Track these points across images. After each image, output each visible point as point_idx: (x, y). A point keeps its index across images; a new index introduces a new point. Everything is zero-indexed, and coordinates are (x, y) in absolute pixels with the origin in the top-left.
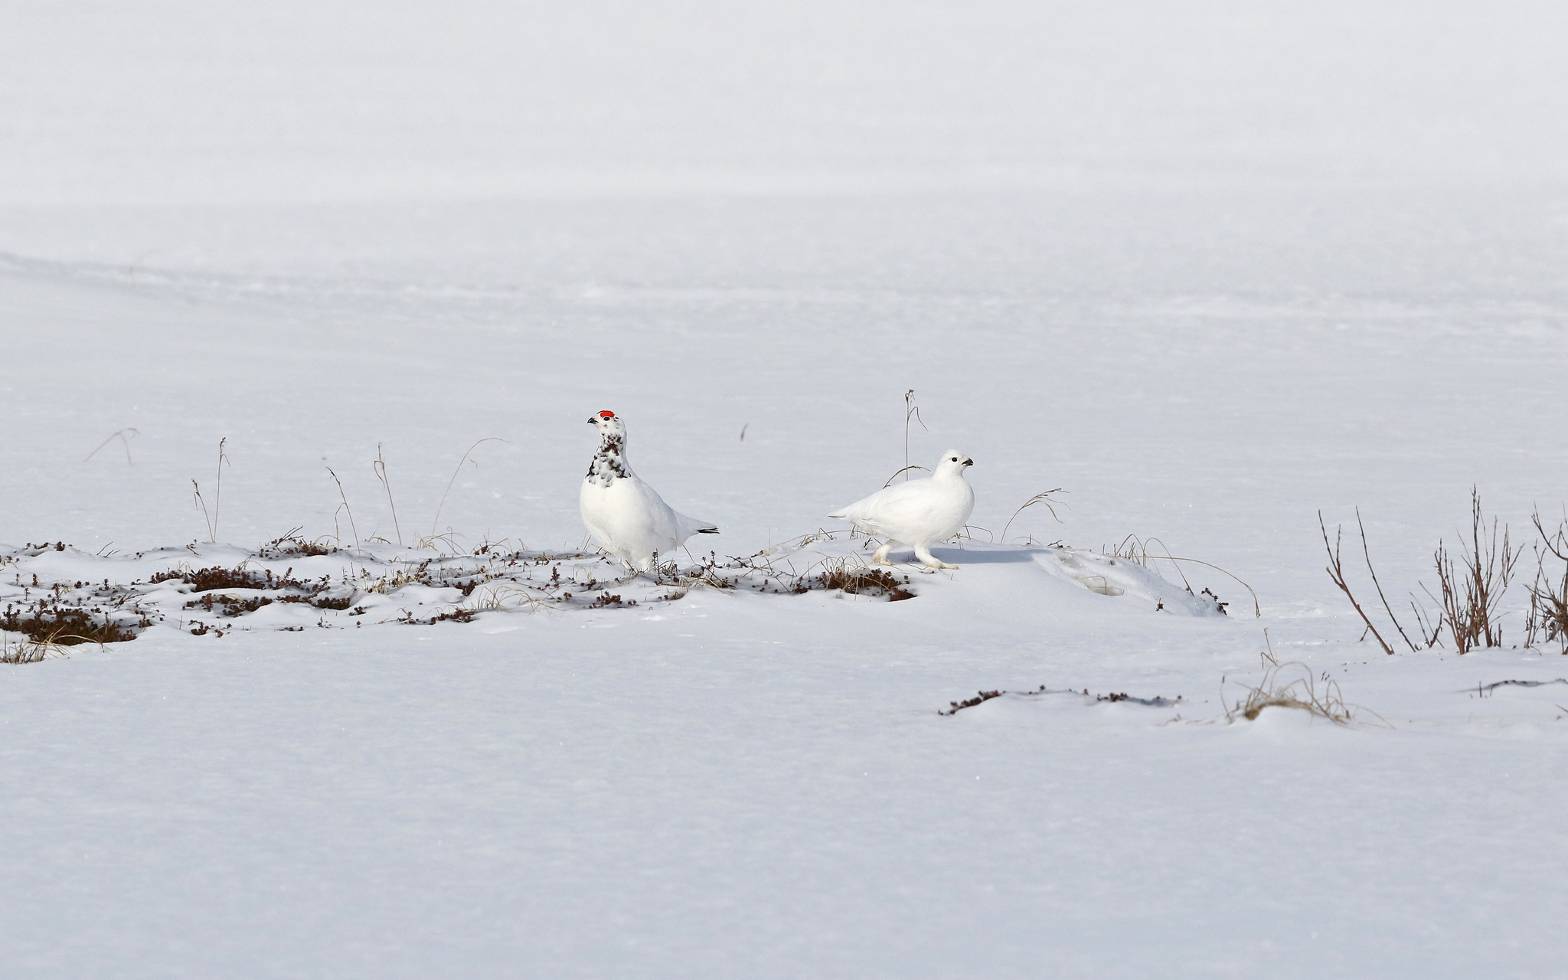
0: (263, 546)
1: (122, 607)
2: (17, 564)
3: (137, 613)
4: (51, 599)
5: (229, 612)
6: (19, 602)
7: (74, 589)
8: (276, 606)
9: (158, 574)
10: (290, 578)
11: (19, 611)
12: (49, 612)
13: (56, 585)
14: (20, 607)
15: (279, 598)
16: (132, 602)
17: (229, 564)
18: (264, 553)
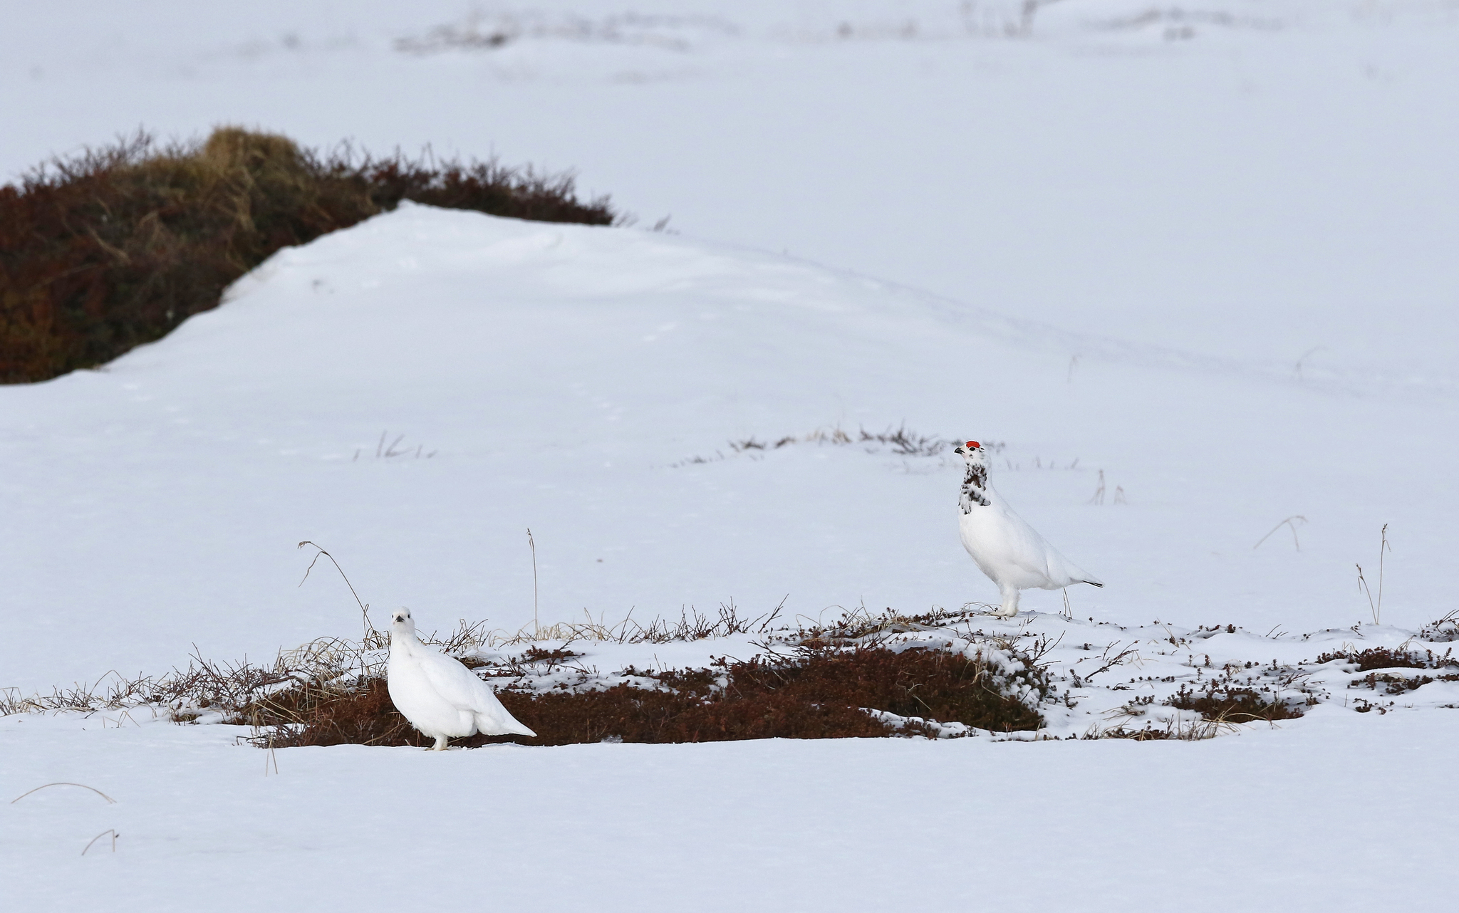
0: (1424, 628)
1: (1290, 686)
2: (1190, 646)
3: (1303, 691)
4: (1222, 678)
5: (1392, 690)
6: (1192, 682)
7: (1244, 669)
8: (1436, 684)
9: (1324, 654)
10: (1449, 658)
11: (1191, 690)
12: (1221, 691)
13: (1227, 665)
14: (1193, 686)
15: (1439, 677)
16: (1299, 681)
17: (1391, 644)
18: (1425, 634)
